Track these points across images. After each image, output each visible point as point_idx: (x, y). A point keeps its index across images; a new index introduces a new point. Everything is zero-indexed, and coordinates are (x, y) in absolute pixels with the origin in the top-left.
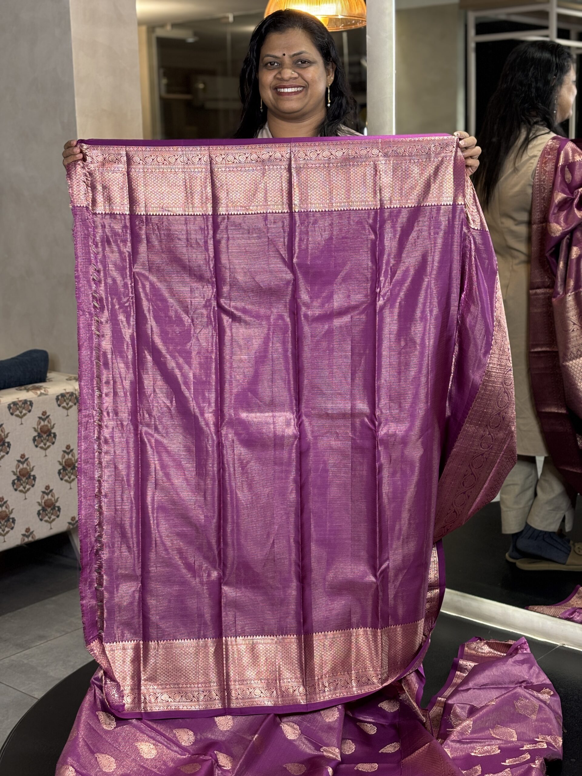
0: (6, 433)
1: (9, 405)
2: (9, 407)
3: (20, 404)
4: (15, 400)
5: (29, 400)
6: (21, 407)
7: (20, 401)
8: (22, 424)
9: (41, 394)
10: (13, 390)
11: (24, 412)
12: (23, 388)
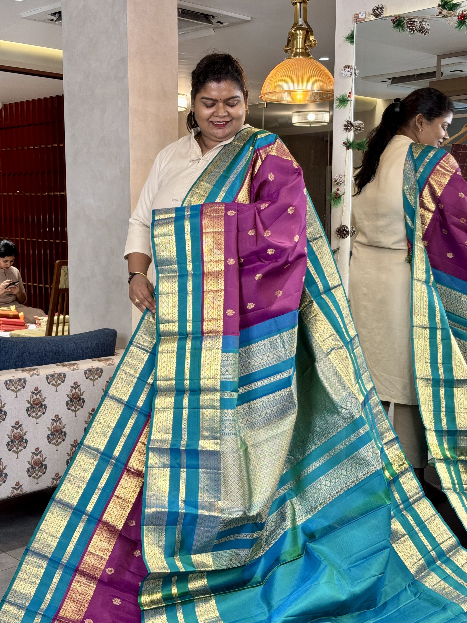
0: (82, 392)
1: (86, 371)
2: (85, 373)
3: (94, 370)
4: (91, 368)
5: (100, 368)
6: (94, 373)
7: (94, 369)
8: (94, 386)
9: (110, 364)
10: (90, 360)
11: (96, 377)
12: (97, 359)
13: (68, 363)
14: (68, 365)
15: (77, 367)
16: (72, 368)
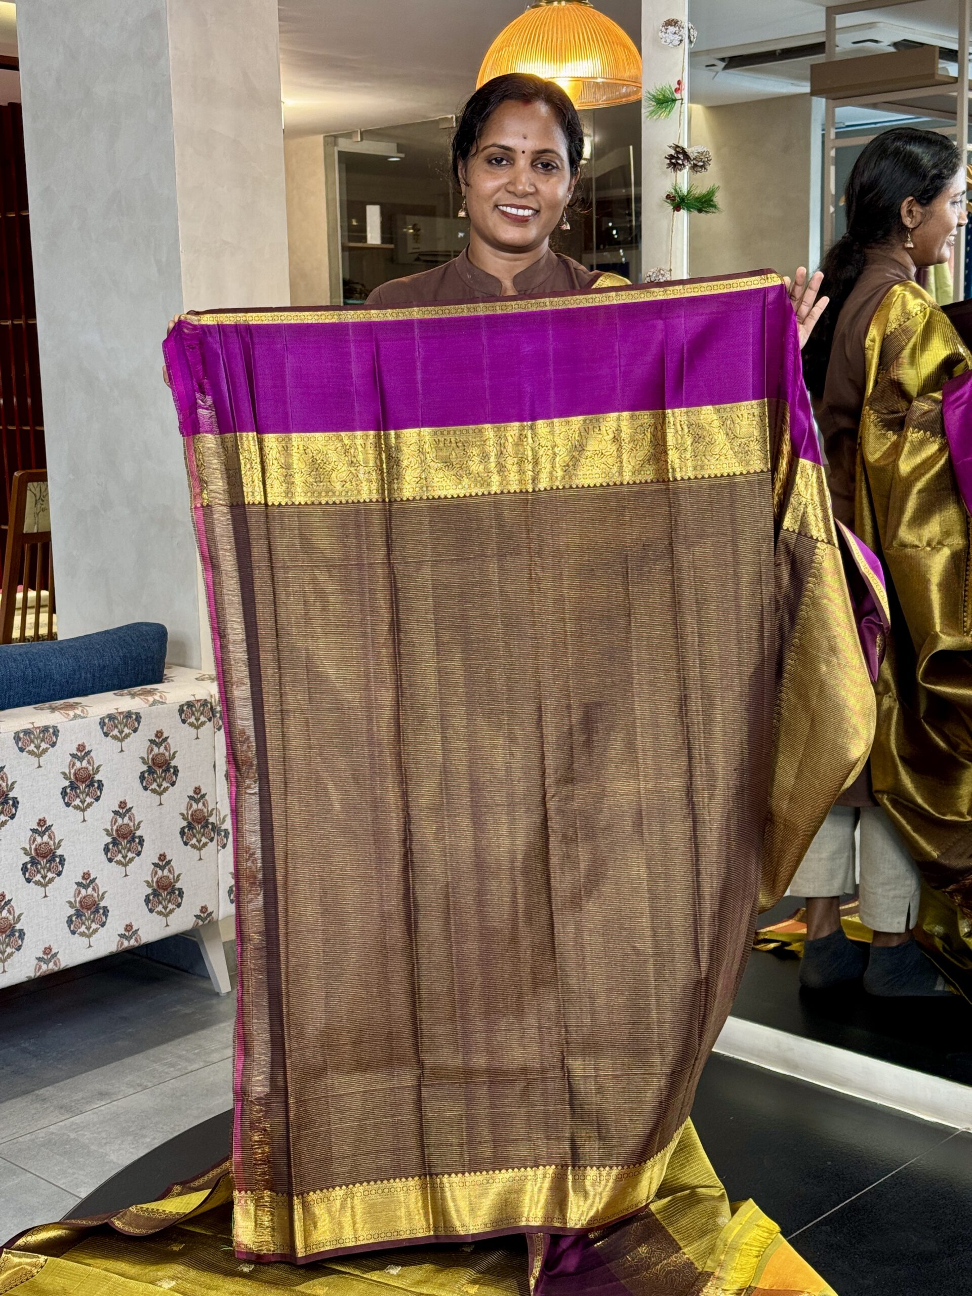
0: (95, 766)
1: (102, 719)
2: (102, 724)
3: (120, 718)
4: (113, 711)
5: (134, 711)
6: (121, 723)
7: (121, 713)
8: (122, 751)
9: (155, 703)
10: (110, 695)
11: (127, 731)
12: (126, 691)
13: (62, 702)
14: (62, 709)
15: (82, 711)
16: (71, 713)
